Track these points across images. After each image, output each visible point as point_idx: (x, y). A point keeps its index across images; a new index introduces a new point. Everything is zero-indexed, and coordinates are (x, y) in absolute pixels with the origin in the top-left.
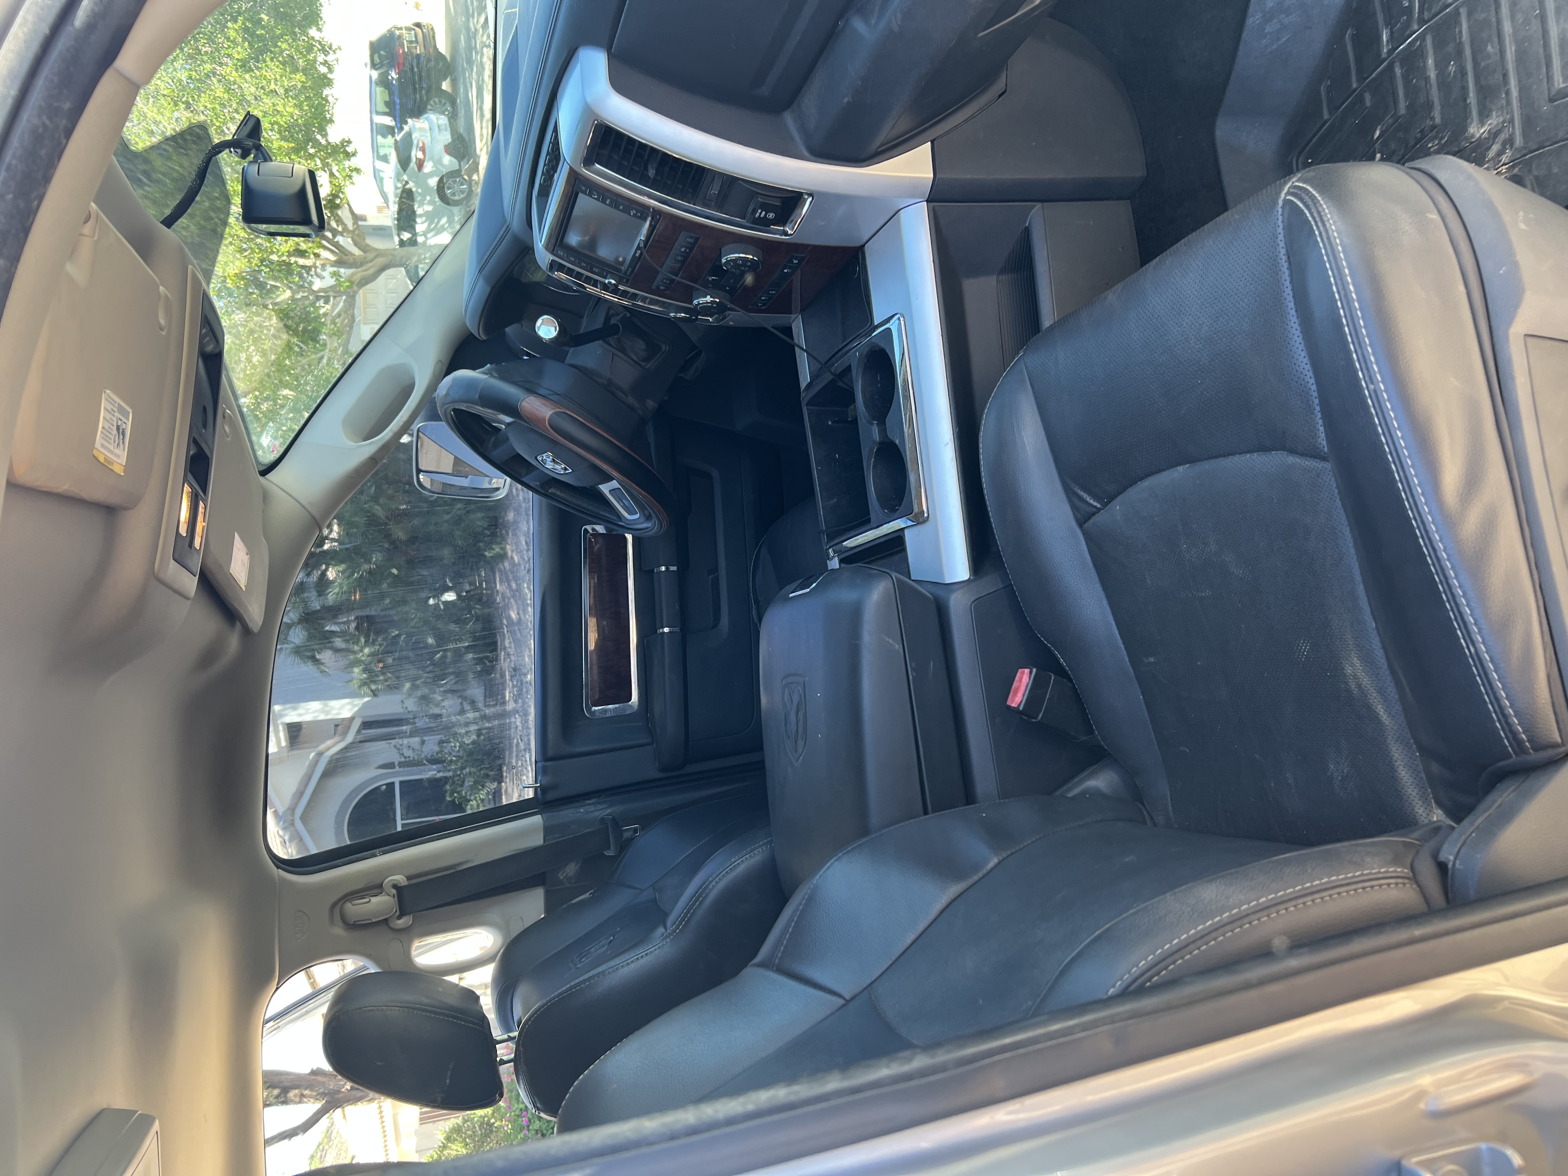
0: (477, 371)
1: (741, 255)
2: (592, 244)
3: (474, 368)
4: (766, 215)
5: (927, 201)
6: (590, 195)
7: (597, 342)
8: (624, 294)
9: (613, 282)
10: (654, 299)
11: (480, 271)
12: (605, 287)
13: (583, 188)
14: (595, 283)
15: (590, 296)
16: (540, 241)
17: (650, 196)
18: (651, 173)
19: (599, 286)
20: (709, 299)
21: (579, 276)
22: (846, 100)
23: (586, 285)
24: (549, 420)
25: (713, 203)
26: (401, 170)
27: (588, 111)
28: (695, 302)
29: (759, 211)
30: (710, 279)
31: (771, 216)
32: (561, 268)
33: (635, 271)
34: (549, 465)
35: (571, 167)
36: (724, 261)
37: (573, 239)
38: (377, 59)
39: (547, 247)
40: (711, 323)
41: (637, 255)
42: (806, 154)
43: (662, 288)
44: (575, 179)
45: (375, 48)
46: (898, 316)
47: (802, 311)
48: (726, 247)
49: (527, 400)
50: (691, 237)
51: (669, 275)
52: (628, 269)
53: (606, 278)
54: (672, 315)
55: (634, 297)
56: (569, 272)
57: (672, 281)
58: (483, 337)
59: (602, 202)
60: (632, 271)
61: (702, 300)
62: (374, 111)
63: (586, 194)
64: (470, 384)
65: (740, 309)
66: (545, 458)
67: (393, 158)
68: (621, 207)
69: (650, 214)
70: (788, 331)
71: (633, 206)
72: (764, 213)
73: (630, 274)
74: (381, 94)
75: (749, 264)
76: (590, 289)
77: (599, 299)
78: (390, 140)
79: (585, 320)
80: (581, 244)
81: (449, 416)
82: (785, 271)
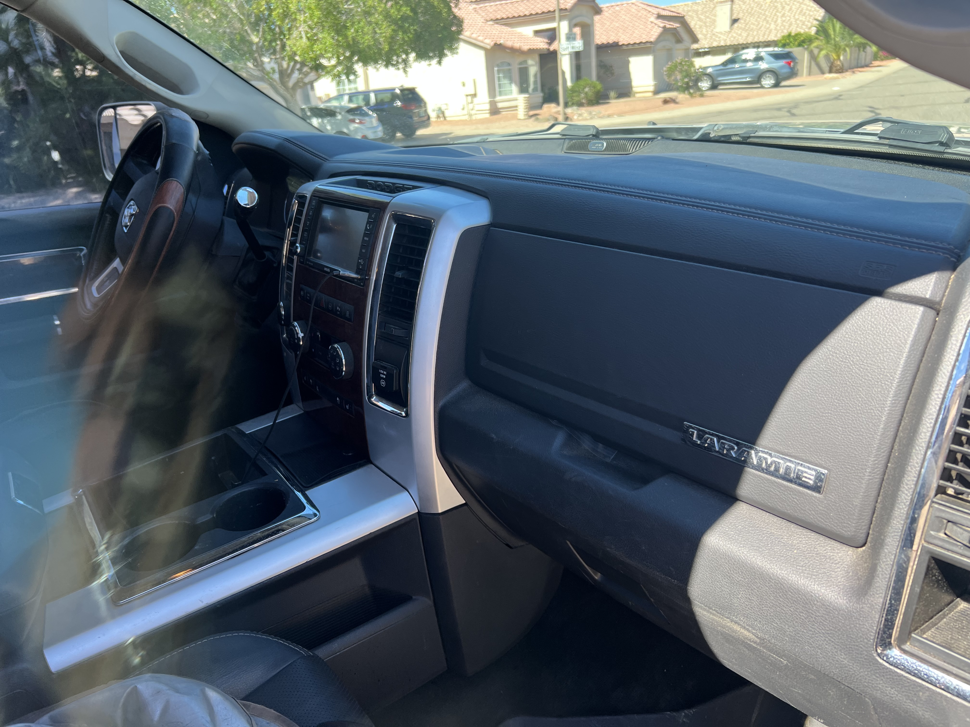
0: (200, 142)
1: (344, 360)
2: (326, 229)
3: (201, 138)
4: (383, 378)
5: (419, 513)
6: (368, 222)
7: (247, 243)
8: (290, 260)
9: (299, 250)
10: (291, 286)
11: (287, 140)
12: (293, 244)
13: (373, 216)
14: (294, 235)
15: (284, 232)
16: (320, 185)
17: (378, 274)
18: (399, 274)
19: (292, 239)
20: (301, 335)
21: (298, 220)
22: (493, 436)
23: (291, 227)
24: (164, 207)
25: (383, 331)
26: (346, 110)
27: (440, 214)
28: (296, 324)
29: (385, 373)
30: (318, 334)
31: (383, 383)
32: (301, 205)
33: (311, 269)
34: (127, 212)
35: (388, 203)
36: (336, 346)
37: (328, 213)
38: (406, 92)
39: (316, 191)
40: (282, 337)
41: (326, 269)
42: (441, 404)
43: (302, 293)
44: (381, 207)
45: (412, 91)
46: (318, 514)
47: (307, 414)
48: (348, 346)
49: (179, 185)
50: (350, 315)
51: (314, 299)
52: (311, 262)
53: (300, 244)
54: (281, 304)
55: (290, 269)
56: (299, 212)
57: (310, 302)
58: (234, 148)
59: (365, 233)
60: (310, 266)
61: (298, 329)
62: (376, 92)
63: (368, 219)
64: (186, 136)
65: (298, 361)
66: (133, 207)
67: (352, 106)
68: (364, 251)
69: (363, 277)
70: (289, 402)
71: (367, 260)
72: (384, 377)
73: (308, 265)
74: (387, 97)
75: (338, 369)
76: (289, 232)
77: (282, 239)
78: (362, 103)
79: (265, 230)
80: (324, 220)
81: (155, 121)
82: (338, 399)
